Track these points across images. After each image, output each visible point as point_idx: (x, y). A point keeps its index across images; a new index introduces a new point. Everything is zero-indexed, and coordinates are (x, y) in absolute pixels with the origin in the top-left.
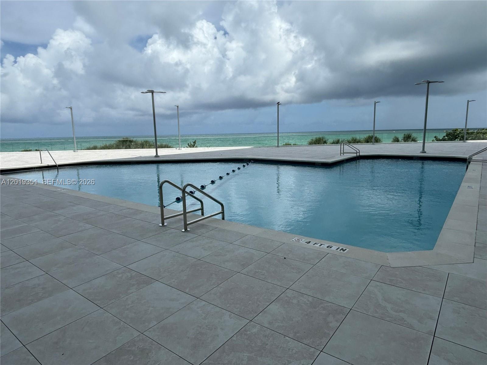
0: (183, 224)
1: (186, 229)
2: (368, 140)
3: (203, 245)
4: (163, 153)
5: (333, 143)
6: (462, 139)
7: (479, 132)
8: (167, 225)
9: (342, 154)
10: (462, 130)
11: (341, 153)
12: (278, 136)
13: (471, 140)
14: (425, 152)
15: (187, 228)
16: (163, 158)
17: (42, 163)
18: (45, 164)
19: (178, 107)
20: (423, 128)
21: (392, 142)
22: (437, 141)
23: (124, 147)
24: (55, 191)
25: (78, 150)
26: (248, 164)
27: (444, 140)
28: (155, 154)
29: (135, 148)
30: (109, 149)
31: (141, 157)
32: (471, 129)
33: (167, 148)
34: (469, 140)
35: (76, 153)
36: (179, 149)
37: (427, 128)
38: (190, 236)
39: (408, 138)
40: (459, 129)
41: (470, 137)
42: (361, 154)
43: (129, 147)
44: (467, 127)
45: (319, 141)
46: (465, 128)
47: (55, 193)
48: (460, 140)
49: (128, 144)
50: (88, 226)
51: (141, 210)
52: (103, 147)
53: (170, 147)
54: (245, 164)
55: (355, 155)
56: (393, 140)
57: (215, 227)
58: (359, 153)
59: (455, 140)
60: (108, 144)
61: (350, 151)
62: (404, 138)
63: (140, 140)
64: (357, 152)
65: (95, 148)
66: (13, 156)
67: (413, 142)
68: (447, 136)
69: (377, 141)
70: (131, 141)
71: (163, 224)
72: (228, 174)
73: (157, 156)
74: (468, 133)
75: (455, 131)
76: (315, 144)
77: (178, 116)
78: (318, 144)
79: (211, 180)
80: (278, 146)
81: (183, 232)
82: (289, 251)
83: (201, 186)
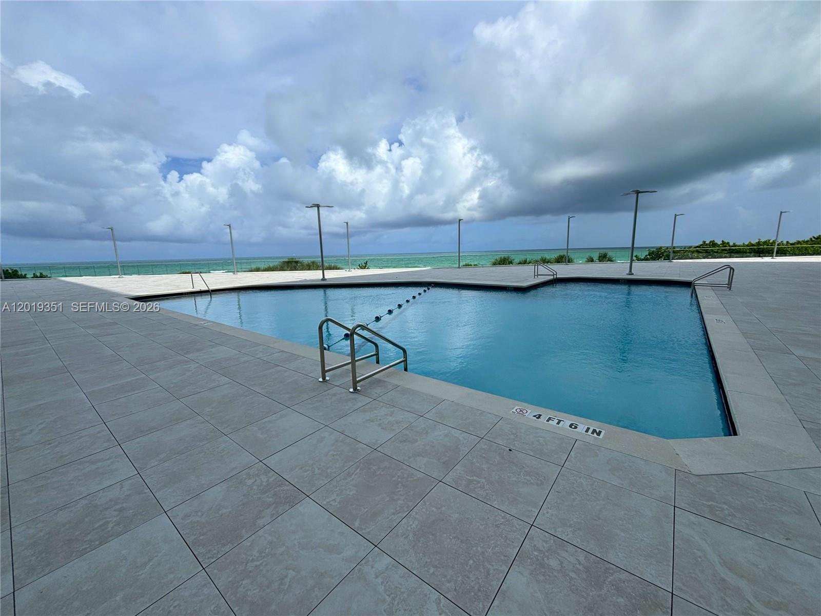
0: (351, 378)
1: (355, 389)
2: (560, 260)
3: (380, 419)
4: (331, 275)
5: (520, 263)
6: (668, 258)
7: (687, 250)
8: (329, 379)
9: (536, 277)
10: (667, 248)
11: (535, 275)
12: (459, 256)
13: (677, 259)
14: (633, 274)
15: (356, 385)
16: (330, 281)
17: (193, 288)
18: (197, 289)
19: (347, 223)
20: (630, 246)
21: (586, 262)
22: (638, 260)
23: (288, 269)
24: (197, 325)
25: (238, 272)
26: (429, 289)
27: (646, 259)
28: (322, 277)
29: (301, 270)
30: (273, 271)
31: (306, 280)
32: (678, 247)
33: (336, 269)
34: (675, 259)
35: (235, 276)
36: (349, 271)
37: (635, 246)
38: (362, 400)
39: (603, 258)
40: (664, 247)
41: (676, 256)
42: (558, 276)
43: (295, 269)
44: (674, 245)
45: (504, 261)
46: (671, 245)
47: (197, 327)
48: (665, 259)
49: (293, 266)
50: (224, 380)
51: (295, 355)
52: (266, 269)
53: (339, 269)
54: (426, 289)
55: (552, 277)
56: (586, 260)
57: (397, 385)
58: (556, 275)
59: (658, 259)
60: (271, 265)
61: (545, 273)
62: (600, 257)
63: (306, 261)
64: (554, 274)
65: (258, 270)
66: (167, 278)
67: (609, 262)
68: (649, 255)
69: (570, 261)
70: (297, 262)
71: (324, 378)
72: (408, 301)
73: (324, 279)
74: (674, 252)
75: (659, 249)
76: (500, 264)
77: (348, 236)
78: (503, 264)
79: (389, 309)
80: (459, 268)
81: (351, 392)
82: (513, 434)
83: (376, 318)
